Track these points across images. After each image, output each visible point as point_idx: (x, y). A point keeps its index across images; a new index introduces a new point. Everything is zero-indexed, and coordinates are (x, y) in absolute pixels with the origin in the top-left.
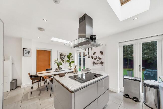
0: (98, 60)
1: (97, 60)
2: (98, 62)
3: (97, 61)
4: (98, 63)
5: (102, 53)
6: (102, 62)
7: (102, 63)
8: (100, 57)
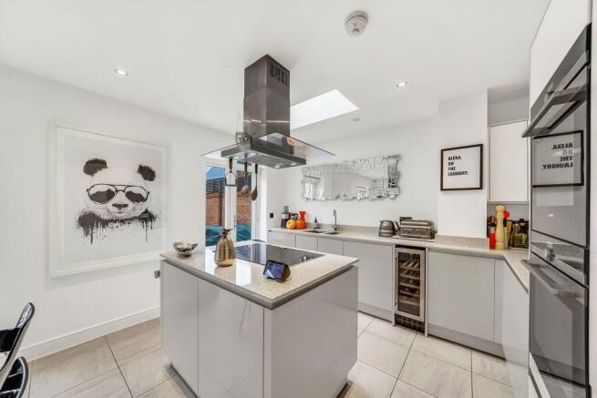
0: (126, 206)
1: (115, 205)
2: (122, 216)
3: (116, 209)
4: (123, 221)
5: (147, 173)
6: (146, 211)
7: (147, 218)
8: (136, 190)
